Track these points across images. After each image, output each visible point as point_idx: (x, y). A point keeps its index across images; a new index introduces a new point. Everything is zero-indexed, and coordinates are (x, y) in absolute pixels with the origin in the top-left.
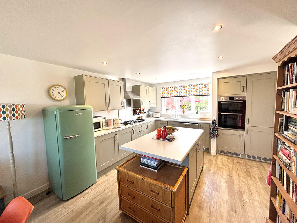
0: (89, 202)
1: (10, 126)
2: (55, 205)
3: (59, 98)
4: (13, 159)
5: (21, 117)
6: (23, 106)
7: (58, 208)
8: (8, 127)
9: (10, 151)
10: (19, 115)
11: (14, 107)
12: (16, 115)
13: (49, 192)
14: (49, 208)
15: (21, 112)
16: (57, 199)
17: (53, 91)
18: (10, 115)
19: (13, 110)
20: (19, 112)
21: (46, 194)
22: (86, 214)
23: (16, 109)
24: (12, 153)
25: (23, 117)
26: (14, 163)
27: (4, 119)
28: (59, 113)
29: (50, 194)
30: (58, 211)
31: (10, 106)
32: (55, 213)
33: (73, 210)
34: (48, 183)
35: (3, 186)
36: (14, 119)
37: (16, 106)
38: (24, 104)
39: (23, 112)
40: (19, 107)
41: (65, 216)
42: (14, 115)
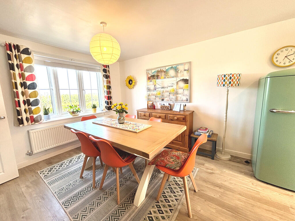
0: (284, 204)
1: (228, 92)
2: (246, 174)
3: (284, 63)
4: (226, 118)
5: (236, 85)
6: (238, 75)
7: (247, 178)
8: (227, 93)
9: (225, 112)
10: (234, 83)
11: (231, 76)
12: (232, 83)
13: (248, 162)
14: (241, 172)
15: (236, 80)
16: (251, 172)
17: (277, 56)
18: (228, 83)
19: (231, 78)
20: (234, 80)
21: (245, 162)
22: (270, 209)
23: (232, 78)
24: (226, 113)
25: (237, 85)
26: (226, 122)
27: (224, 85)
28: (270, 80)
29: (249, 164)
30: (245, 180)
31: (229, 75)
32: (242, 179)
33: (259, 192)
34: (250, 155)
35: (218, 135)
36: (230, 86)
37: (233, 75)
38: (239, 73)
39: (238, 80)
40: (235, 75)
41: (248, 190)
42: (230, 83)
